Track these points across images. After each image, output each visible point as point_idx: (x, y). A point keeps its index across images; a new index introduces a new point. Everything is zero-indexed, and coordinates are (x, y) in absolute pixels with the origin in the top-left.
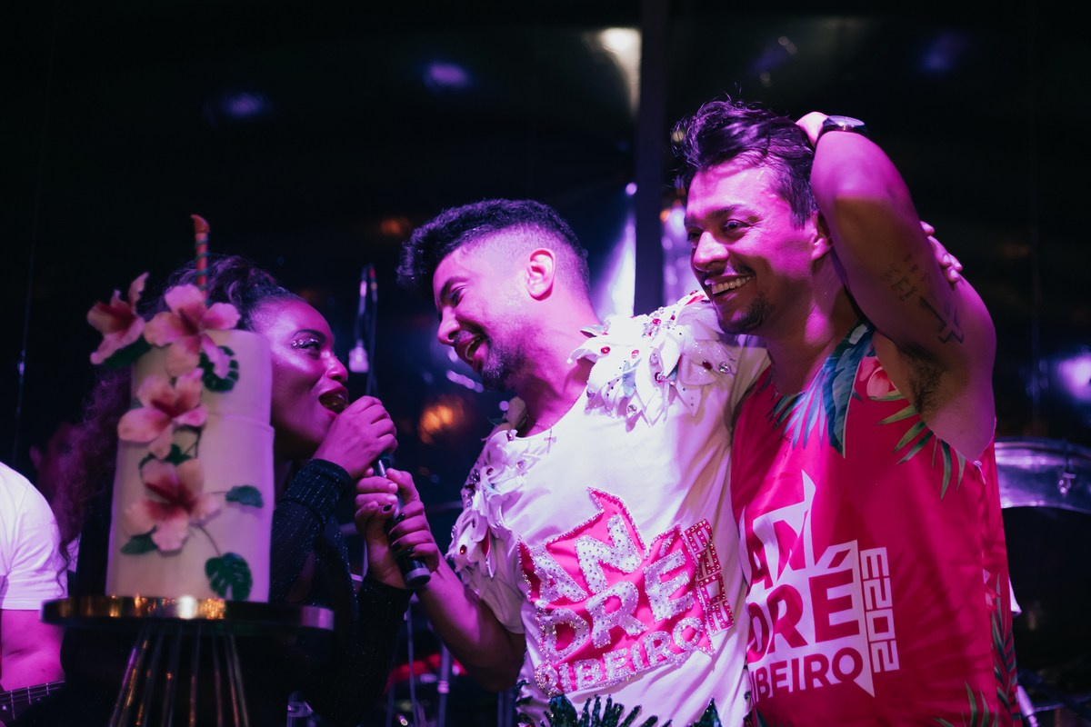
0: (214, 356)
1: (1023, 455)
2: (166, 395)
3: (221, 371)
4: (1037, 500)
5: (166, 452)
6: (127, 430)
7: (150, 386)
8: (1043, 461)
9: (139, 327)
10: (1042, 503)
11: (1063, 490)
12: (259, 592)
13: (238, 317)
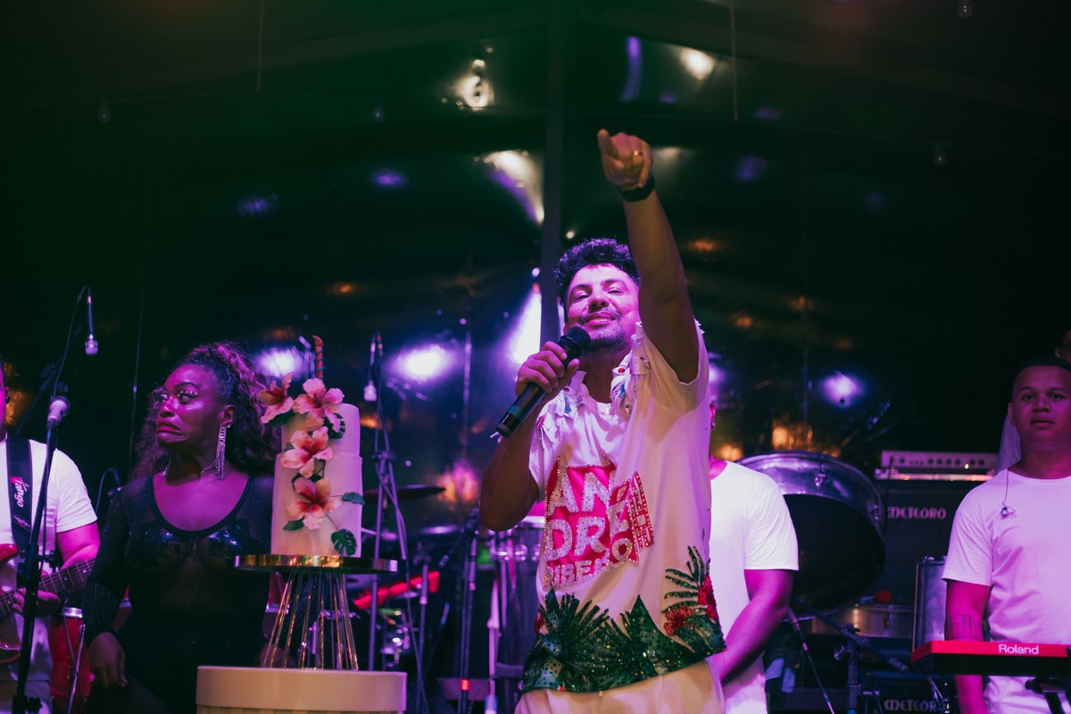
0: (332, 419)
1: (793, 462)
2: (307, 442)
3: (336, 429)
4: (801, 490)
5: (310, 475)
6: (286, 462)
7: (297, 436)
8: (805, 465)
9: (289, 404)
10: (804, 492)
11: (818, 484)
12: (358, 554)
13: (343, 396)
